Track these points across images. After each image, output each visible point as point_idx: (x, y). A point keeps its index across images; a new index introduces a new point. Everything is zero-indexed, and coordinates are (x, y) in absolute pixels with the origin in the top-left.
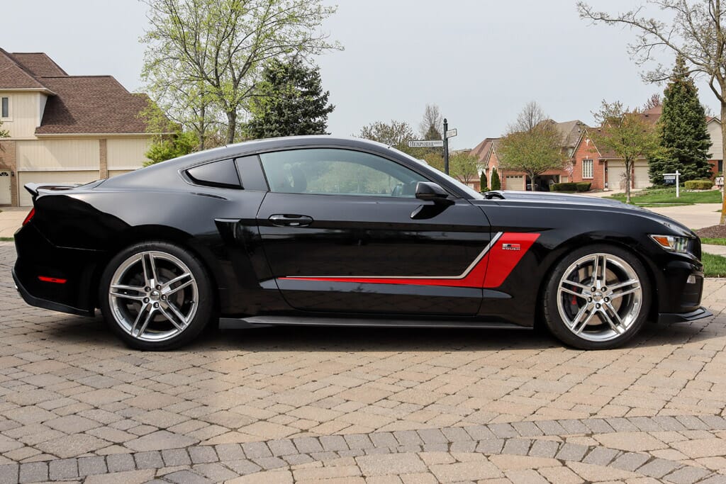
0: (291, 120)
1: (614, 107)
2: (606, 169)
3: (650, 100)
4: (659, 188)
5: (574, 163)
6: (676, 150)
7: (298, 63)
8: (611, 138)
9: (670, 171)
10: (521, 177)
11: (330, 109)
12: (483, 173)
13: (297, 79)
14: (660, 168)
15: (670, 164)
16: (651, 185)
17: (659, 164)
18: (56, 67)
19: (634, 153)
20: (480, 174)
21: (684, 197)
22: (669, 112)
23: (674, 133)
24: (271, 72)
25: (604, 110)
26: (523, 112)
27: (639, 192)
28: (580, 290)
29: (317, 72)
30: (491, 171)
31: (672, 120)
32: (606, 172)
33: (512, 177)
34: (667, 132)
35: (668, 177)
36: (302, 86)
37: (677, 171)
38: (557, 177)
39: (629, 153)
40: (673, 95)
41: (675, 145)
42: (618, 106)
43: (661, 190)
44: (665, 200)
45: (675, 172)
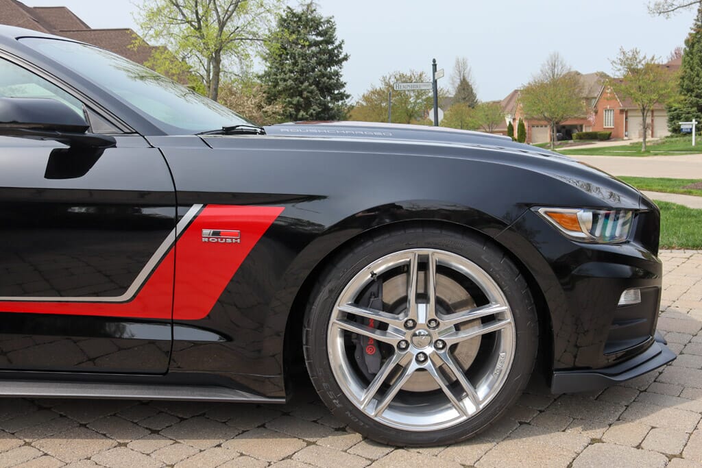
0: (305, 69)
1: (631, 54)
2: (626, 118)
3: (673, 52)
4: (677, 137)
5: (596, 112)
6: (694, 99)
7: (312, 12)
8: (627, 86)
9: (688, 120)
10: (546, 126)
11: (345, 59)
12: (510, 122)
13: (310, 28)
14: (679, 118)
15: (689, 113)
16: (669, 134)
17: (678, 114)
18: (78, 22)
19: (650, 101)
20: (508, 124)
21: (699, 146)
22: (689, 62)
23: (693, 82)
24: (285, 20)
25: (622, 57)
26: (546, 63)
27: (657, 141)
28: (383, 327)
29: (331, 20)
30: (517, 122)
31: (692, 70)
32: (626, 122)
33: (537, 126)
34: (686, 82)
35: (685, 126)
36: (317, 35)
37: (694, 120)
38: (581, 126)
39: (646, 101)
40: (693, 45)
41: (694, 94)
42: (635, 53)
43: (678, 139)
44: (681, 148)
45: (691, 121)
